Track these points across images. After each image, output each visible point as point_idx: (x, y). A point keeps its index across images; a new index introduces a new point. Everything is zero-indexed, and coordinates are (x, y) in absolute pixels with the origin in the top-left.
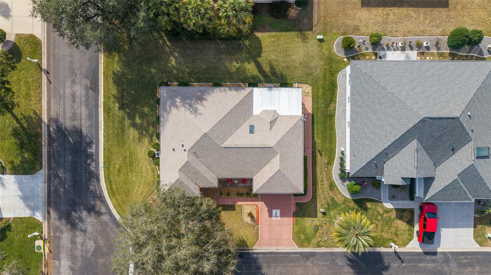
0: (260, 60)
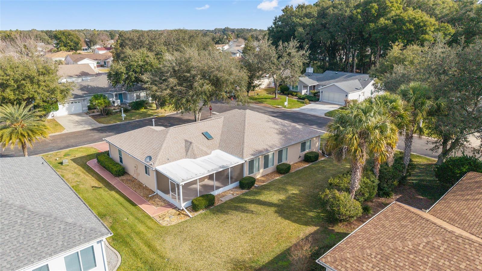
0: (273, 209)
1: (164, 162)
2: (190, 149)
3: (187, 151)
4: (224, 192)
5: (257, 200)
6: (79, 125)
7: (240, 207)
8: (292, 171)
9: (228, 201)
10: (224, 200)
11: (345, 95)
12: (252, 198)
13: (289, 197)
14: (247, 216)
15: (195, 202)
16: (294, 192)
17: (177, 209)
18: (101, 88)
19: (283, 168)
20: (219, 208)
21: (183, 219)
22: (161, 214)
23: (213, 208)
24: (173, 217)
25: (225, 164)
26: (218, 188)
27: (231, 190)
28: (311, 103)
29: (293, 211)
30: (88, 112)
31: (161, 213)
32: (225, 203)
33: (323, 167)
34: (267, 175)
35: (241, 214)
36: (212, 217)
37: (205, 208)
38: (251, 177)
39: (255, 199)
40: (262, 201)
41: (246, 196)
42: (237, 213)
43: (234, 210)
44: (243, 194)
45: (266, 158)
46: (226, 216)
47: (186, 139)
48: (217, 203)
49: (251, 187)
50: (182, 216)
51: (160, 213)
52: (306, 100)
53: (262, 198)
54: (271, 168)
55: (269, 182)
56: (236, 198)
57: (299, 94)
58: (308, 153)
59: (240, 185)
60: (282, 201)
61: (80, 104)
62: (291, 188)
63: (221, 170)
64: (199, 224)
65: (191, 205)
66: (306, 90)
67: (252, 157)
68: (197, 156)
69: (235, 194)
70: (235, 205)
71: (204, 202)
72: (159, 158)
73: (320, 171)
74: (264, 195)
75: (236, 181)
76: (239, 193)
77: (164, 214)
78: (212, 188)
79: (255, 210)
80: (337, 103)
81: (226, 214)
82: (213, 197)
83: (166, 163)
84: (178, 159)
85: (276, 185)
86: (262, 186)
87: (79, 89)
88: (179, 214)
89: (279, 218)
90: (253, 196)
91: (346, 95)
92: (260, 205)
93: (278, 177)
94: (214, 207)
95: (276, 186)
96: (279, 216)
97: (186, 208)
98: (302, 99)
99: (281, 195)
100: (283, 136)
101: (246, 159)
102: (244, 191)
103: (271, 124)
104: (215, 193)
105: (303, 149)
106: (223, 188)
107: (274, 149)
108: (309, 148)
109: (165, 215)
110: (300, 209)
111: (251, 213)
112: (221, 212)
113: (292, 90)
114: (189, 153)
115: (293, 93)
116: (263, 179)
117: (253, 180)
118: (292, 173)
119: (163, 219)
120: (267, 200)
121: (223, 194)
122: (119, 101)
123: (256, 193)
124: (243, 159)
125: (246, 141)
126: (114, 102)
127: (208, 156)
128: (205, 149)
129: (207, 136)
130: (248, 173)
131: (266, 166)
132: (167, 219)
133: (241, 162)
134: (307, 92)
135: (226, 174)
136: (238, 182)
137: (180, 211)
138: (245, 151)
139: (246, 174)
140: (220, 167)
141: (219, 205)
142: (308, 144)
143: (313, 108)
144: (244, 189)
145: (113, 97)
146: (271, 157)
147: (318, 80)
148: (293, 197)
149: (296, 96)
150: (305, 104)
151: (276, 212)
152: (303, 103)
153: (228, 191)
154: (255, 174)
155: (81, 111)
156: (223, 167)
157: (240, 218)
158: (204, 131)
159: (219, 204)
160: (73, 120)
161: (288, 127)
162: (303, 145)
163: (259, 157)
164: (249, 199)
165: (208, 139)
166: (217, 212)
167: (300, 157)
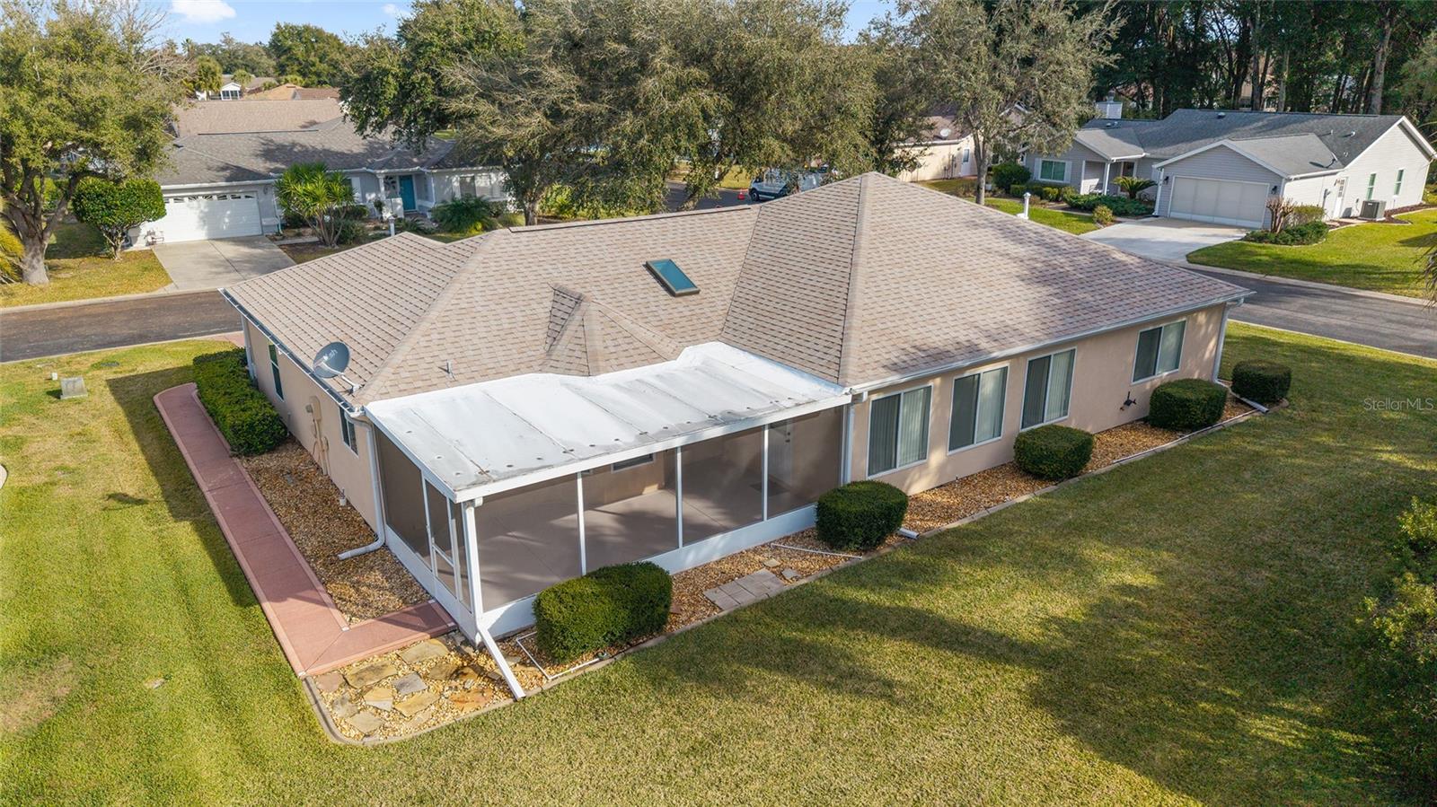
1: (420, 384)
2: (572, 328)
3: (554, 337)
4: (732, 557)
5: (918, 614)
6: (229, 272)
7: (812, 651)
8: (1098, 466)
9: (750, 607)
10: (726, 600)
11: (1269, 186)
12: (883, 599)
13: (1102, 609)
14: (854, 716)
15: (554, 611)
16: (1129, 578)
17: (459, 639)
18: (337, 153)
19: (1054, 446)
20: (692, 648)
21: (474, 703)
22: (362, 662)
23: (658, 647)
24: (422, 684)
25: (739, 406)
26: (698, 532)
27: (771, 547)
28: (1120, 222)
29: (1142, 696)
30: (278, 234)
31: (361, 656)
32: (733, 619)
33: (1257, 454)
34: (965, 481)
35: (821, 701)
36: (638, 707)
37: (612, 644)
38: (879, 484)
39: (907, 610)
40: (942, 622)
41: (849, 584)
42: (794, 688)
43: (777, 668)
44: (838, 576)
45: (966, 391)
46: (728, 702)
47: (562, 282)
48: (683, 617)
49: (880, 541)
50: (473, 682)
51: (354, 658)
52: (1104, 211)
53: (945, 602)
54: (986, 448)
55: (977, 517)
56: (796, 595)
57: (1069, 193)
58: (1169, 384)
59: (820, 524)
60: (1064, 625)
61: (252, 204)
62: (1109, 556)
63: (717, 432)
64: (551, 752)
65: (532, 620)
66: (1096, 181)
67: (895, 378)
68: (602, 364)
69: (789, 574)
70: (786, 635)
71: (602, 611)
72: (397, 359)
73: (1247, 475)
74: (957, 588)
75: (799, 501)
76: (813, 565)
77: (377, 661)
78: (661, 530)
79: (907, 679)
80: (1233, 222)
81: (730, 691)
82: (662, 580)
83: (432, 387)
84: (499, 374)
85: (1019, 533)
86: (942, 535)
87: (257, 155)
88: (458, 673)
89: (1065, 745)
90: (892, 592)
91: (1275, 189)
92: (937, 646)
93: (1024, 496)
94: (662, 638)
95: (1019, 539)
96: (1064, 731)
97: (500, 640)
98: (1084, 209)
99: (1057, 595)
100: (1051, 290)
101: (857, 388)
102: (843, 559)
103: (989, 238)
104: (680, 560)
105: (1145, 366)
106: (729, 534)
107: (1011, 345)
108: (1170, 362)
109: (376, 670)
110: (1185, 687)
111: (882, 696)
112: (702, 679)
113: (1039, 179)
114: (560, 347)
115: (1048, 189)
116: (943, 499)
117: (892, 501)
118: (1098, 477)
119: (361, 695)
120: (976, 618)
121: (726, 567)
122: (399, 200)
123: (909, 574)
124: (844, 386)
125: (858, 300)
126: (379, 205)
127: (660, 367)
128: (646, 334)
129: (670, 279)
130: (865, 463)
131: (961, 434)
132: (380, 698)
133: (832, 398)
134: (1100, 186)
135: (745, 459)
136: (812, 508)
137: (469, 650)
138: (854, 345)
139: (856, 465)
140: (714, 421)
141: (697, 630)
142: (1168, 342)
143: (1133, 236)
144: (840, 548)
145: (379, 190)
146: (988, 387)
147: (1143, 142)
148: (1128, 606)
149: (1056, 200)
150: (1099, 225)
151: (1037, 699)
152: (1090, 220)
153: (755, 551)
154: (904, 475)
155: (256, 231)
156: (729, 418)
157: (809, 730)
158: (659, 254)
159: (695, 623)
160: (215, 257)
161: (1075, 254)
162: (1149, 340)
163: (930, 383)
164: (871, 606)
165: (673, 294)
166: (679, 670)
167: (1128, 403)
